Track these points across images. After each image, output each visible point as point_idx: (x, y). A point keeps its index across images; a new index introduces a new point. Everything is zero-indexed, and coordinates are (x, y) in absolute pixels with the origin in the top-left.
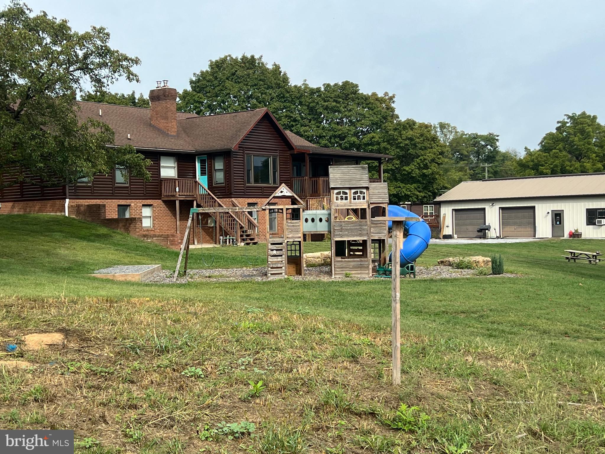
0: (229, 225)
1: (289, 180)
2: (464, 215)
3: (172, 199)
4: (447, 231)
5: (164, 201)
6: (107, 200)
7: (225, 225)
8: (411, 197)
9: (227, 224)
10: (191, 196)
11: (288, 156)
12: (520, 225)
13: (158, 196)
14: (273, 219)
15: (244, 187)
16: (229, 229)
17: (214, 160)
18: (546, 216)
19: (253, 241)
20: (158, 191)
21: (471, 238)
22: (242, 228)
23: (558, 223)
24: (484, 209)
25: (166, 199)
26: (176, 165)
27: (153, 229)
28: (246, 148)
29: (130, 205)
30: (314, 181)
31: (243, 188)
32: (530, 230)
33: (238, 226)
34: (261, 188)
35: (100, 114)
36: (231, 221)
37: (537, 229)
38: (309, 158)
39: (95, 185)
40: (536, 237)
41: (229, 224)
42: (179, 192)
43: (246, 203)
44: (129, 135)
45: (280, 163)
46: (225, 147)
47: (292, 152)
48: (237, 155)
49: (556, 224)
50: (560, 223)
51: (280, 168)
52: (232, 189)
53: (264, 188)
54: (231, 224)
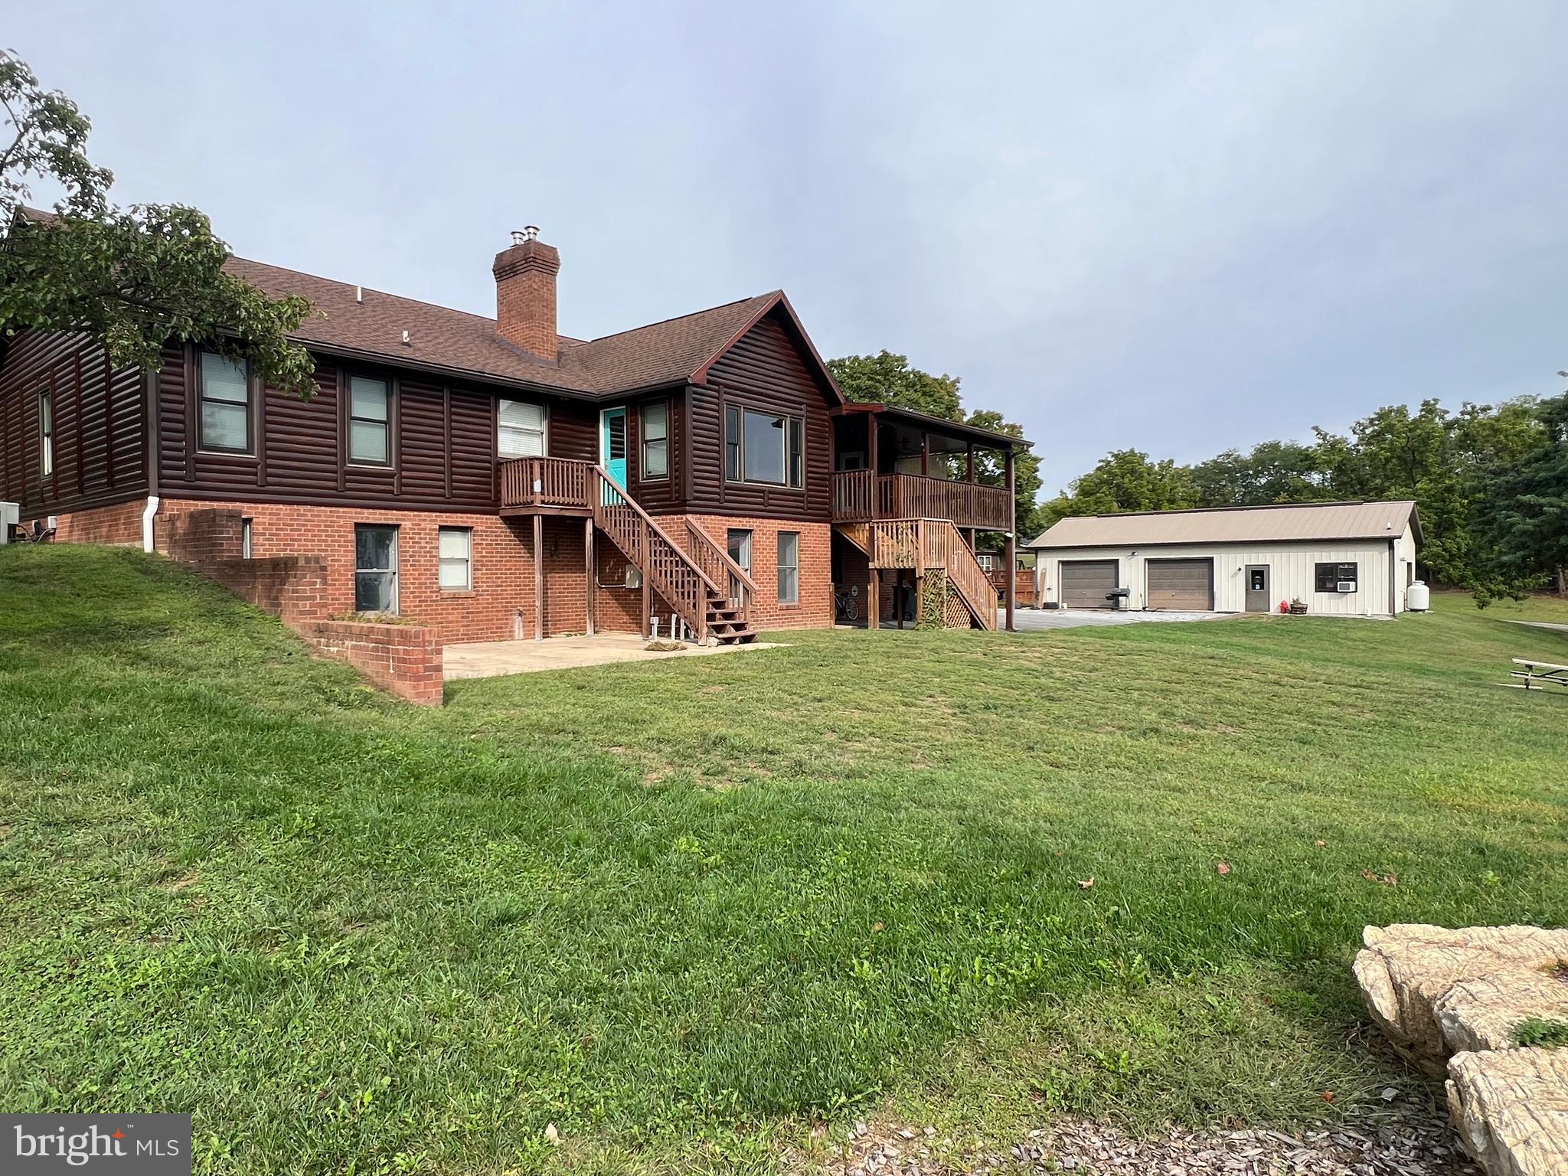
0: (677, 587)
1: (825, 479)
2: (1079, 571)
3: (524, 512)
4: (1050, 597)
5: (505, 519)
6: (316, 509)
7: (666, 586)
8: (995, 539)
9: (671, 582)
10: (577, 505)
11: (825, 420)
12: (1184, 589)
13: (489, 504)
14: (788, 571)
15: (719, 487)
16: (675, 598)
17: (643, 415)
18: (1235, 575)
19: (742, 633)
20: (490, 491)
21: (1094, 609)
22: (711, 594)
23: (1258, 587)
24: (1117, 561)
25: (509, 513)
26: (544, 427)
27: (474, 594)
28: (726, 386)
29: (398, 526)
30: (886, 483)
31: (717, 490)
32: (1202, 598)
33: (701, 591)
34: (763, 492)
35: (359, 299)
36: (683, 576)
37: (1216, 596)
38: (879, 425)
39: (269, 461)
40: (1216, 610)
41: (677, 582)
42: (542, 493)
43: (725, 528)
44: (405, 333)
45: (807, 435)
46: (672, 378)
47: (835, 412)
48: (703, 401)
49: (1254, 588)
50: (1262, 587)
51: (808, 447)
52: (688, 490)
53: (770, 492)
54: (683, 582)
